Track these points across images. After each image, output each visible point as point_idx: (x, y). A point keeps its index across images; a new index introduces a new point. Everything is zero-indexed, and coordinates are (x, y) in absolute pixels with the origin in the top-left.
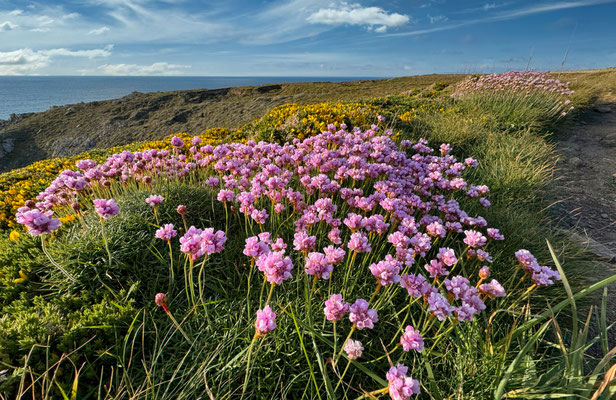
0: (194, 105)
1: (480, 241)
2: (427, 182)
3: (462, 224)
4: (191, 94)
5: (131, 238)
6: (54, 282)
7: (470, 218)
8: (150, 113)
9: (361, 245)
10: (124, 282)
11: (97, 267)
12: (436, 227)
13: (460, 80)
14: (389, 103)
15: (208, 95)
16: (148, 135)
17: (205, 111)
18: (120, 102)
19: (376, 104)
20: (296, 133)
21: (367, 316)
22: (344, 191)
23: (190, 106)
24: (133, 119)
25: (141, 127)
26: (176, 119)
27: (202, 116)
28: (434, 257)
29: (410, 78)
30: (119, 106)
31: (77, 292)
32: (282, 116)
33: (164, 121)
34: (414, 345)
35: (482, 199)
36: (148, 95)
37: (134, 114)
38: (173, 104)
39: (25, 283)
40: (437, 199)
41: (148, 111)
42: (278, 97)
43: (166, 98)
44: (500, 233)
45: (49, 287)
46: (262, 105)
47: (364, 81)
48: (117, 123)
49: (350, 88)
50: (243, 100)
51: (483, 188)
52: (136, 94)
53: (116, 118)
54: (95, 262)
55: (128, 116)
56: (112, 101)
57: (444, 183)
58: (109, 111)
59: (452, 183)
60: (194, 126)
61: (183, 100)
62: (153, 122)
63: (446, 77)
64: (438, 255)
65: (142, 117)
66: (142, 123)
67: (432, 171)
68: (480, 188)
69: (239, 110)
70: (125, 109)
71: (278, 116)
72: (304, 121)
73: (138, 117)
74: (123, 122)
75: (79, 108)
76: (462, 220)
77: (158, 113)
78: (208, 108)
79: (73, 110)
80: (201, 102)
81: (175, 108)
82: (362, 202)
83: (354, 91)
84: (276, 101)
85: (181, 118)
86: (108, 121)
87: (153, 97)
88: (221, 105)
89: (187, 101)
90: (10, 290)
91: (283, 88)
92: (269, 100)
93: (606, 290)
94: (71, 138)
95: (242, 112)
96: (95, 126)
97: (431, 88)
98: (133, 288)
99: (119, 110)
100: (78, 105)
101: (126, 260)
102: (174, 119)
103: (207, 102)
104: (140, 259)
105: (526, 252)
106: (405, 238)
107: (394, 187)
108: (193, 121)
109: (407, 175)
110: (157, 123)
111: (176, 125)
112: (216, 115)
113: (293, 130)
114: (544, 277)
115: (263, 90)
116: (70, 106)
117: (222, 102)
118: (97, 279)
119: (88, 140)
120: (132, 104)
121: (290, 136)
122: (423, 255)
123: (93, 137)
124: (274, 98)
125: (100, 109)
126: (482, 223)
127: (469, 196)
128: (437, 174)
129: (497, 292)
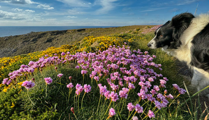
0: (54, 36)
1: (165, 83)
2: (144, 64)
3: (156, 76)
4: (53, 32)
5: (51, 88)
6: (26, 106)
7: (158, 75)
8: (38, 39)
9: (132, 86)
10: (51, 104)
11: (41, 99)
12: (151, 79)
13: (144, 27)
14: (124, 36)
15: (59, 32)
16: (37, 47)
17: (58, 38)
18: (26, 35)
19: (120, 36)
20: (98, 48)
21: (140, 109)
22: (121, 68)
23: (53, 37)
24: (31, 41)
25: (35, 44)
26: (48, 41)
27: (58, 40)
28: (152, 89)
29: (128, 26)
30: (26, 37)
31: (35, 109)
32: (91, 41)
33: (43, 42)
34: (152, 116)
35: (160, 68)
36: (37, 33)
37: (32, 39)
38: (47, 36)
39: (15, 108)
40: (147, 69)
41: (37, 38)
42: (85, 33)
43: (44, 34)
44: (167, 79)
45: (24, 108)
46: (79, 36)
47: (113, 28)
48: (25, 43)
49: (109, 30)
50: (72, 34)
51: (160, 65)
52: (32, 32)
53: (24, 41)
54: (40, 98)
55: (29, 40)
56: (23, 35)
57: (149, 64)
58: (22, 39)
59: (151, 64)
60: (55, 43)
61: (50, 34)
62: (39, 42)
63: (138, 26)
64: (154, 88)
65: (35, 41)
66: (35, 43)
67: (145, 60)
68: (159, 65)
69: (71, 37)
70: (28, 38)
71: (89, 41)
72: (100, 44)
73: (33, 41)
74: (27, 43)
75: (10, 38)
76: (156, 75)
77: (41, 39)
78: (59, 37)
79: (7, 38)
80: (57, 35)
81: (48, 37)
82: (128, 72)
83: (110, 31)
84: (84, 34)
85: (50, 41)
86: (21, 42)
87: (39, 34)
88: (64, 36)
89: (52, 35)
90: (10, 111)
91: (86, 30)
92: (81, 34)
93: (199, 94)
94: (7, 49)
95: (72, 38)
96: (17, 44)
97: (135, 30)
98: (55, 106)
99: (26, 38)
100: (10, 36)
101: (51, 96)
102: (47, 41)
103: (59, 35)
104: (55, 96)
105: (176, 85)
106: (144, 83)
107: (136, 67)
108: (54, 42)
109: (137, 62)
110: (41, 42)
111: (48, 43)
112: (63, 39)
113: (97, 47)
114: (182, 91)
115: (79, 31)
116: (6, 37)
117: (65, 35)
118: (42, 104)
119: (13, 49)
120: (31, 36)
121: (97, 49)
122: (150, 88)
123: (15, 48)
124: (83, 33)
125: (18, 38)
126: (161, 76)
127: (156, 67)
128: (146, 61)
129: (171, 98)
